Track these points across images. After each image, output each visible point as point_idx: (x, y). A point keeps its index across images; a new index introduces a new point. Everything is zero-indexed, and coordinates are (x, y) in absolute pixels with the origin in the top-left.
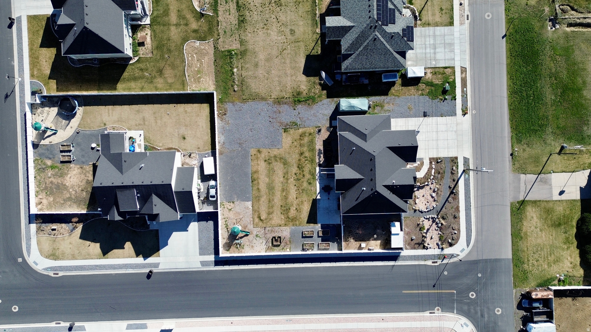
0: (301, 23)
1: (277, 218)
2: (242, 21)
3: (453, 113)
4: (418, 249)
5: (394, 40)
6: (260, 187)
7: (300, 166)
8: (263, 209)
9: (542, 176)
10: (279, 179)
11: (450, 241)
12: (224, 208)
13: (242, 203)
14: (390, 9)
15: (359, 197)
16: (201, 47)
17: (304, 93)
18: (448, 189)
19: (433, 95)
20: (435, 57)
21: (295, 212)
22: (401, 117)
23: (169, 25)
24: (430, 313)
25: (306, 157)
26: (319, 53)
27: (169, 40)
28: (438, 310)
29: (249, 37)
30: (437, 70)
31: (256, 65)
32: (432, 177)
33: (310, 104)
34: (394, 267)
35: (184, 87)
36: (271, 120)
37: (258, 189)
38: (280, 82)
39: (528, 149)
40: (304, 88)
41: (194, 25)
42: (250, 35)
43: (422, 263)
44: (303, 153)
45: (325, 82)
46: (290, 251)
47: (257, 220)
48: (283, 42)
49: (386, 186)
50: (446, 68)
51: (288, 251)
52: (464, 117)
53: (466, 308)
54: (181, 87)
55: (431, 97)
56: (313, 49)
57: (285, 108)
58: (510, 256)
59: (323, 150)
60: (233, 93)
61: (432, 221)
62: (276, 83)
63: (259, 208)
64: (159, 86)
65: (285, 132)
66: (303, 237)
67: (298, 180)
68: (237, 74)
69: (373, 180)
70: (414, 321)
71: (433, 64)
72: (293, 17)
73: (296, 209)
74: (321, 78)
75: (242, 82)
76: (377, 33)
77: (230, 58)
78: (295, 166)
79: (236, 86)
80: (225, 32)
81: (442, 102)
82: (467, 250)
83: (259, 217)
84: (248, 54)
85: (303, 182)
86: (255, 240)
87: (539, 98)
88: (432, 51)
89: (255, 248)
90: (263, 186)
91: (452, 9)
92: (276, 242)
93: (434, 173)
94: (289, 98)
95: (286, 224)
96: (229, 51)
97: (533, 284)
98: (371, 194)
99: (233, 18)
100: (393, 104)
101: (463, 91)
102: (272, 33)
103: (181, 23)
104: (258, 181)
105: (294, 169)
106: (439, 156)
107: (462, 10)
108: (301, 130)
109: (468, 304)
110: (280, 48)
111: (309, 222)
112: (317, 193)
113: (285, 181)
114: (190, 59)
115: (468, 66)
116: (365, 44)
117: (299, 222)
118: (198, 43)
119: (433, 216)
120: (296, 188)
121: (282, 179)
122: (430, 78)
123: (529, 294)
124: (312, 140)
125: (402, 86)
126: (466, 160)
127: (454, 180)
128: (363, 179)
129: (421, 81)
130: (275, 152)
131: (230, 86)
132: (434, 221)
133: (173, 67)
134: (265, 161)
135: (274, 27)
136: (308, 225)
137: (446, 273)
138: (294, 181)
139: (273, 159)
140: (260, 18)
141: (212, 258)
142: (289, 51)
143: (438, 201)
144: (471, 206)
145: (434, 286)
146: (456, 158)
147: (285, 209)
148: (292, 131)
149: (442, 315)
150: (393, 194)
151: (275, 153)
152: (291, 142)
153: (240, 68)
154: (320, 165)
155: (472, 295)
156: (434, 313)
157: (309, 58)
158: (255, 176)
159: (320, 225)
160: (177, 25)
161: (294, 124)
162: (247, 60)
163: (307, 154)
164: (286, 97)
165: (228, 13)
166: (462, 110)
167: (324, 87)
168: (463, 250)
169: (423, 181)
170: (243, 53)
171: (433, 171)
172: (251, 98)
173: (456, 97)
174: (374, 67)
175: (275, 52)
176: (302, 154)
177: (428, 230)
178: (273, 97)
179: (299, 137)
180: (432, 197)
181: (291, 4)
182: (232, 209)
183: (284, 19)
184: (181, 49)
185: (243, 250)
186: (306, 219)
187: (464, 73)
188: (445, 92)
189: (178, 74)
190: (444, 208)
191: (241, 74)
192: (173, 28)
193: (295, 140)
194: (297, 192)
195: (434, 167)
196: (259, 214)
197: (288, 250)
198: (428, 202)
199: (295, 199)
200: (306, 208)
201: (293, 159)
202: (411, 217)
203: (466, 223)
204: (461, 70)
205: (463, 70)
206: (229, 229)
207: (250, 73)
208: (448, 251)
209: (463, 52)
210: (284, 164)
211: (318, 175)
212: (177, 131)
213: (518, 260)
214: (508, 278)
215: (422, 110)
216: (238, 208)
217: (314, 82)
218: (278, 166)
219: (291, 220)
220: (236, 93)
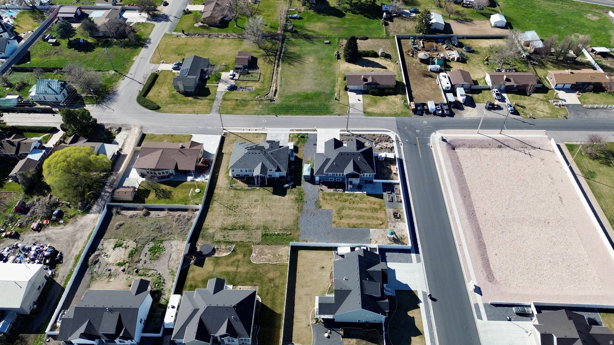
0: (251, 196)
1: (381, 215)
2: (243, 228)
3: (316, 135)
4: (394, 150)
5: (273, 147)
7: (345, 201)
8: (375, 222)
9: (350, 106)
10: (353, 213)
11: (388, 138)
13: (371, 234)
15: (364, 163)
16: (256, 252)
17: (296, 196)
18: (358, 137)
19: (304, 142)
21: (375, 205)
23: (236, 272)
25: (339, 198)
26: (272, 188)
27: (248, 273)
28: (429, 144)
29: (255, 224)
30: (290, 140)
31: (275, 221)
33: (304, 194)
34: (407, 161)
35: (284, 265)
36: (312, 215)
37: (360, 224)
38: (288, 209)
39: (336, 110)
40: (293, 196)
41: (240, 256)
42: (253, 224)
43: (402, 149)
45: (291, 186)
47: (382, 226)
48: (262, 206)
50: (290, 136)
51: (403, 210)
52: (317, 131)
53: (426, 134)
54: (284, 267)
56: (269, 191)
57: (305, 207)
58: (394, 117)
59: (334, 189)
60: (292, 235)
61: (377, 144)
62: (288, 211)
63: (374, 225)
64: (281, 282)
65: (321, 208)
66: (392, 201)
67: (354, 202)
68: (279, 232)
69: (354, 154)
70: (438, 153)
72: (247, 200)
73: (373, 204)
74: (288, 188)
75: (285, 230)
76: (268, 152)
77: (267, 236)
78: (344, 203)
79: (287, 233)
80: (249, 238)
81: (308, 138)
83: (381, 225)
84: (266, 225)
85: (355, 200)
86: (397, 228)
87: (309, 106)
89: (403, 228)
90: (359, 222)
91: (258, 133)
92: (396, 216)
94: (299, 204)
95: (385, 210)
96: (262, 236)
97: (408, 110)
98: (363, 155)
99: (240, 233)
100: (308, 157)
101: (303, 131)
102: (255, 212)
103: (237, 264)
104: (355, 224)
105: (347, 204)
107: (259, 130)
108: (321, 199)
109: (423, 133)
110: (265, 207)
111: (382, 198)
112: (363, 193)
113: (355, 209)
114: (264, 260)
115: (290, 129)
116: (273, 158)
117: (382, 203)
118: (253, 255)
120: (359, 204)
121: (353, 211)
122: (295, 142)
123: (413, 110)
124: (327, 194)
125: (298, 153)
126: (341, 131)
127: (353, 135)
128: (353, 160)
129: (296, 144)
130: (334, 214)
131: (287, 237)
133: (267, 272)
134: (341, 219)
135: (251, 210)
136: (384, 199)
137: (407, 140)
138: (355, 204)
139: (339, 215)
140: (244, 218)
141: (413, 255)
142: (268, 203)
143: (365, 141)
144: (367, 130)
145: (416, 146)
146: (340, 134)
147: (374, 210)
148: (321, 204)
152: (328, 205)
153: (275, 230)
154: (344, 191)
155: (418, 131)
156: (431, 146)
157: (274, 193)
158: (351, 225)
159: (384, 193)
160: (238, 267)
161: (317, 203)
162: (270, 226)
163: (337, 197)
164: (298, 206)
165: (236, 235)
166: (314, 131)
167: (294, 186)
168: (392, 133)
170: (265, 228)
172: (297, 225)
173: (307, 133)
175: (268, 211)
176: (336, 200)
177: (382, 146)
178: (297, 213)
179: (325, 201)
181: (238, 201)
182: (375, 241)
183: (247, 205)
184: (256, 265)
185: (405, 235)
186: (380, 200)
187: (294, 130)
188: (303, 137)
189: (274, 268)
190: (369, 139)
191: (280, 230)
192: (239, 270)
193: (327, 202)
194: (362, 203)
196: (378, 224)
199: (367, 204)
200: (373, 199)
201: (341, 204)
204: (292, 131)
206: (391, 243)
207: (279, 225)
208: (394, 138)
209: (283, 130)
210: (343, 209)
211: (350, 192)
212: (317, 272)
213: (396, 115)
214: (406, 119)
215: (312, 146)
216: (374, 237)
217: (290, 191)
218: (344, 212)
219: (381, 207)
220: (292, 234)
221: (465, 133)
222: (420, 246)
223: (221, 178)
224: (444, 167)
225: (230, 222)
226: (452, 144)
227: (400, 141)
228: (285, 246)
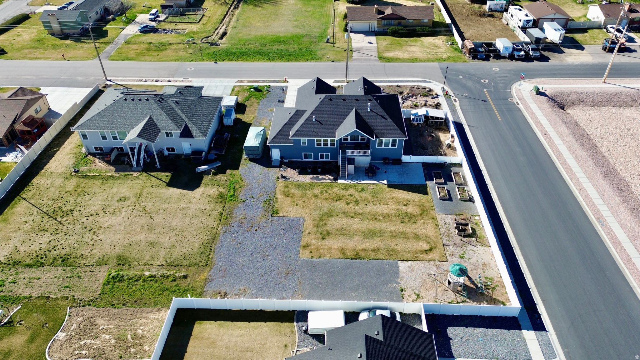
0: (115, 190)
1: (424, 228)
2: (64, 261)
3: (285, 87)
6: (372, 248)
7: (336, 199)
8: (411, 246)
9: (353, 50)
10: (356, 224)
11: (427, 91)
13: (401, 275)
15: (380, 115)
16: (72, 329)
17: (221, 189)
21: (410, 207)
25: (322, 192)
26: (169, 174)
29: (98, 253)
30: (234, 94)
31: (153, 244)
33: (241, 185)
34: (470, 125)
36: (253, 229)
37: (373, 250)
38: (195, 216)
39: (328, 55)
40: (215, 190)
42: (95, 251)
43: (458, 108)
44: (314, 194)
45: (214, 169)
47: (430, 256)
48: (132, 210)
50: (233, 90)
52: (289, 82)
53: (501, 85)
55: (263, 98)
56: (160, 180)
57: (239, 214)
58: (436, 63)
59: (313, 176)
60: (189, 280)
62: (195, 220)
63: (409, 252)
65: (277, 213)
66: (450, 199)
67: (357, 202)
68: (156, 271)
69: (357, 99)
72: (100, 198)
73: (405, 205)
74: (206, 172)
75: (175, 266)
76: (170, 100)
77: (120, 281)
78: (334, 204)
79: (177, 274)
80: (67, 287)
81: (270, 92)
82: (436, 83)
83: (426, 252)
84: (127, 254)
85: (361, 197)
86: (471, 261)
87: (281, 51)
89: (486, 261)
90: (370, 244)
94: (224, 207)
95: (433, 219)
98: (377, 101)
99: (49, 274)
100: (263, 121)
101: (262, 82)
102: (109, 223)
104: (359, 251)
105: (341, 205)
107: (176, 81)
108: (279, 196)
109: (496, 83)
110: (140, 214)
111: (426, 193)
112: (378, 183)
113: (359, 216)
115: (236, 79)
116: (179, 111)
117: (426, 204)
118: (61, 335)
119: (400, 99)
120: (371, 204)
121: (356, 220)
122: (241, 98)
123: (470, 53)
124: (295, 185)
125: (244, 115)
128: (356, 110)
129: (242, 103)
130: (309, 226)
131: (174, 283)
132: (406, 99)
134: (323, 238)
135: (102, 220)
136: (429, 194)
137: (466, 95)
138: (359, 206)
139: (321, 229)
140: (76, 236)
141: (529, 335)
142: (151, 204)
145: (484, 100)
148: (278, 206)
149: (517, 98)
151: (311, 227)
152: (295, 207)
153: (148, 266)
154: (336, 179)
155: (485, 81)
156: (517, 102)
157: (173, 184)
158: (350, 254)
159: (427, 182)
161: (268, 203)
162: (136, 257)
163: (317, 191)
164: (221, 210)
166: (282, 83)
167: (221, 170)
170: (122, 261)
172: (207, 254)
173: (268, 85)
175: (144, 220)
176: (316, 196)
178: (215, 226)
179: (290, 199)
181: (79, 199)
182: (415, 293)
183: (97, 208)
185: (496, 279)
186: (421, 196)
187: (243, 81)
191: (159, 266)
193: (294, 202)
194: (378, 204)
196: (420, 251)
197: (476, 218)
199: (389, 206)
200: (403, 195)
201: (325, 206)
204: (239, 83)
206: (459, 300)
207: (162, 253)
208: (438, 91)
210: (331, 215)
211: (350, 181)
213: (439, 60)
214: (459, 65)
215: (275, 103)
216: (412, 284)
217: (210, 180)
218: (333, 223)
219: (424, 212)
220: (191, 276)
221: (579, 83)
222: (541, 308)
223: (61, 156)
225: (35, 247)
226: (559, 99)
227: (453, 95)
228: (160, 310)
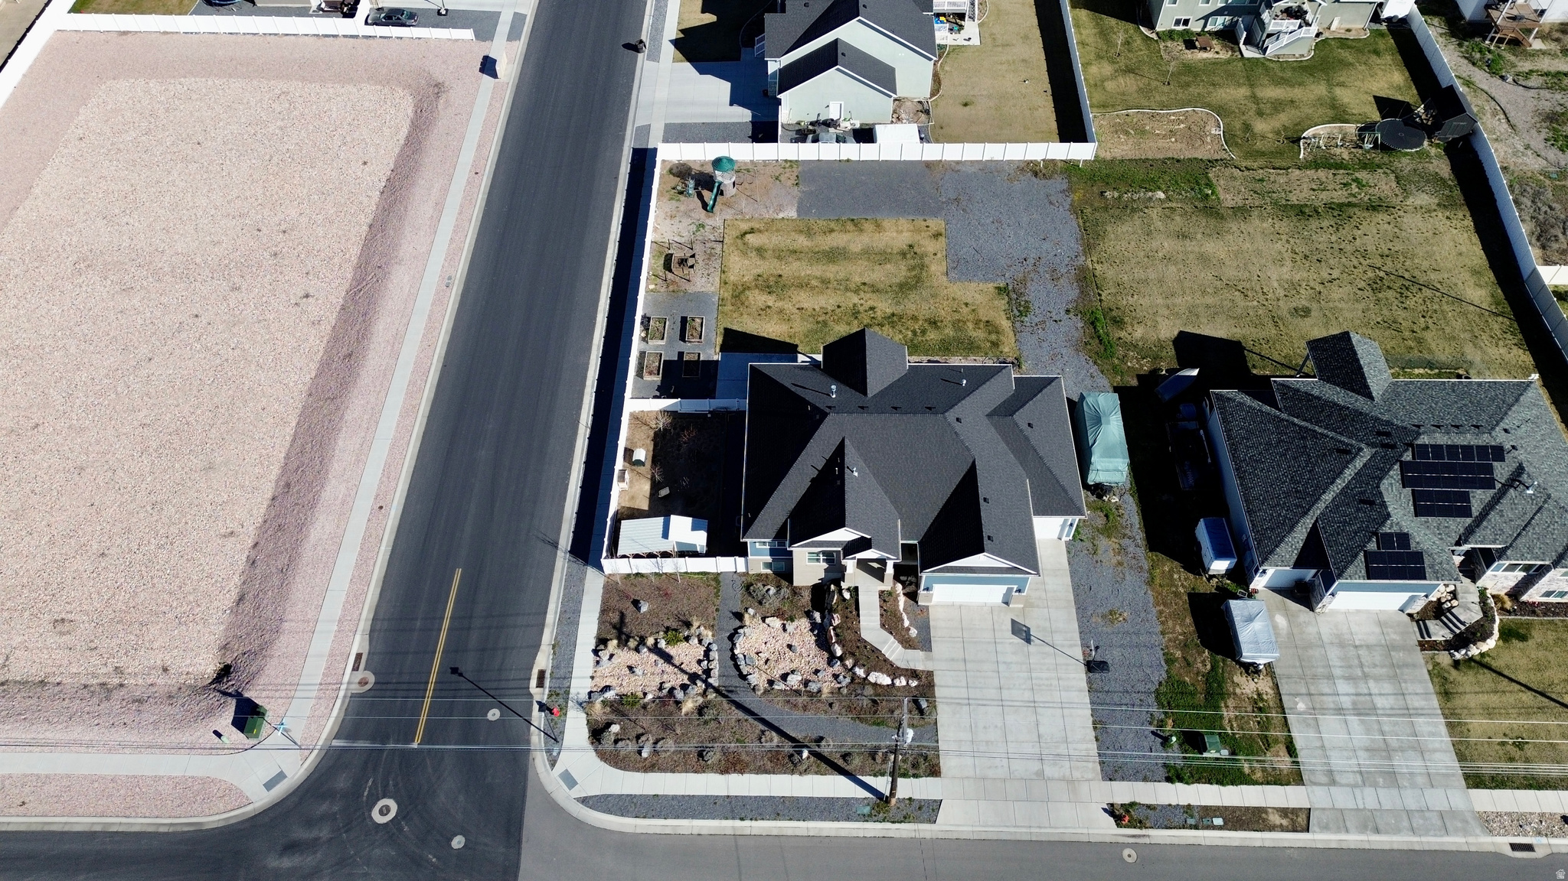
1: (746, 267)
2: (1301, 212)
4: (602, 622)
5: (1358, 510)
6: (835, 234)
7: (895, 318)
8: (774, 238)
10: (859, 272)
11: (615, 728)
12: (784, 168)
13: (795, 201)
14: (1466, 497)
16: (1209, 137)
17: (1123, 334)
18: (815, 736)
19: (1171, 694)
20: (1324, 710)
21: (761, 305)
22: (1076, 588)
23: (1252, 86)
24: (359, 656)
25: (924, 332)
26: (1255, 372)
27: (1213, 85)
28: (364, 682)
29: (1260, 223)
31: (1183, 236)
32: (860, 672)
33: (1089, 347)
34: (549, 547)
35: (1099, 107)
36: (1031, 261)
37: (832, 231)
38: (1143, 282)
40: (1138, 335)
41: (1263, 126)
42: (1266, 225)
43: (548, 637)
44: (937, 328)
45: (1166, 377)
46: (646, 292)
47: (745, 226)
48: (1265, 291)
49: (840, 450)
51: (647, 286)
52: (1105, 810)
53: (342, 782)
54: (1098, 103)
55: (1163, 689)
56: (1263, 357)
60: (1096, 190)
61: (695, 673)
62: (1139, 274)
63: (778, 230)
64: (1094, 69)
65: (999, 289)
66: (684, 319)
68: (1150, 198)
69: (865, 409)
70: (347, 602)
71: (1298, 706)
72: (1348, 315)
73: (769, 307)
75: (1129, 207)
76: (1367, 453)
77: (1192, 187)
78: (898, 310)
79: (1116, 195)
80: (1261, 180)
81: (1153, 728)
82: (565, 796)
83: (752, 231)
84: (1213, 221)
86: (691, 222)
88: (1346, 702)
89: (668, 221)
90: (838, 240)
92: (680, 262)
93: (875, 685)
94: (1101, 300)
95: (726, 283)
96: (1210, 186)
98: (818, 408)
99: (1303, 195)
100: (1120, 564)
102: (1285, 269)
103: (1263, 105)
104: (853, 231)
105: (886, 307)
106: (940, 707)
108: (1005, 324)
109: (354, 793)
110: (1246, 285)
112: (814, 356)
113: (853, 286)
114: (1173, 118)
115: (1316, 838)
117: (731, 311)
118: (1217, 132)
119: (715, 673)
120: (831, 308)
121: (857, 279)
122: (1238, 691)
124: (979, 347)
125: (1190, 595)
126: (928, 810)
127: (845, 756)
128: (866, 395)
129: (1219, 657)
130: (937, 267)
131: (1113, 186)
132: (693, 677)
133: (1146, 92)
134: (911, 246)
135: (1303, 274)
136: (721, 331)
137: (494, 714)
138: (851, 305)
139: (917, 261)
140: (1321, 247)
142: (1241, 303)
143: (771, 697)
144: (742, 819)
145: (455, 671)
146: (934, 771)
147: (773, 285)
148: (1002, 303)
149: (342, 694)
150: (813, 480)
151: (933, 268)
152: (969, 301)
153: (1167, 205)
155: (385, 811)
156: (356, 668)
158: (867, 226)
159: (717, 357)
160: (1254, 98)
161: (1022, 308)
162: (1194, 218)
164: (1104, 294)
165: (1314, 187)
166: (1133, 804)
168: (569, 780)
169: (848, 635)
170: (1211, 211)
171: (885, 680)
172: (1088, 224)
173: (1179, 785)
174: (1245, 472)
175: (1230, 273)
176: (933, 323)
177: (668, 658)
178: (1098, 267)
179: (984, 319)
180: (784, 677)
181: (1385, 312)
182: (780, 181)
183: (1335, 296)
184: (1193, 104)
185: (665, 199)
186: (737, 328)
187: (1285, 822)
188: (1194, 742)
189: (1129, 98)
190: (741, 715)
191: (1152, 207)
192: (1243, 92)
193: (973, 310)
194: (818, 310)
195: (897, 682)
196: (760, 231)
197: (652, 287)
198: (767, 660)
199: (797, 306)
200: (772, 329)
201: (915, 305)
202: (717, 602)
203: (674, 797)
204: (1295, 811)
205: (1298, 820)
207: (1158, 224)
208: (576, 727)
210: (901, 286)
212: (984, 93)
215: (1112, 656)
217: (1156, 358)
219: (739, 294)
220: (1096, 195)
224: (363, 505)
